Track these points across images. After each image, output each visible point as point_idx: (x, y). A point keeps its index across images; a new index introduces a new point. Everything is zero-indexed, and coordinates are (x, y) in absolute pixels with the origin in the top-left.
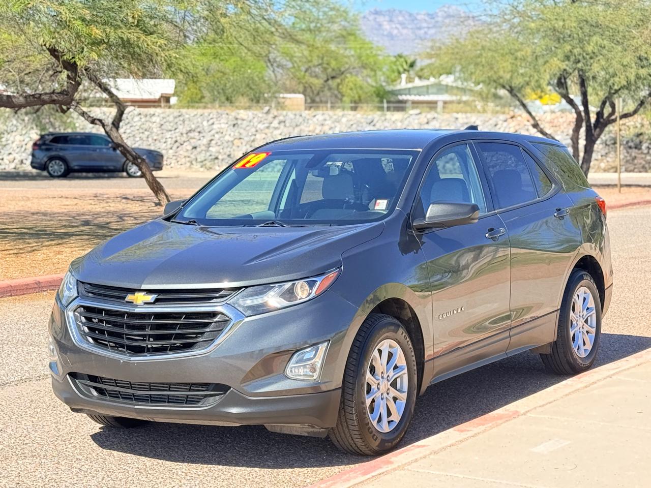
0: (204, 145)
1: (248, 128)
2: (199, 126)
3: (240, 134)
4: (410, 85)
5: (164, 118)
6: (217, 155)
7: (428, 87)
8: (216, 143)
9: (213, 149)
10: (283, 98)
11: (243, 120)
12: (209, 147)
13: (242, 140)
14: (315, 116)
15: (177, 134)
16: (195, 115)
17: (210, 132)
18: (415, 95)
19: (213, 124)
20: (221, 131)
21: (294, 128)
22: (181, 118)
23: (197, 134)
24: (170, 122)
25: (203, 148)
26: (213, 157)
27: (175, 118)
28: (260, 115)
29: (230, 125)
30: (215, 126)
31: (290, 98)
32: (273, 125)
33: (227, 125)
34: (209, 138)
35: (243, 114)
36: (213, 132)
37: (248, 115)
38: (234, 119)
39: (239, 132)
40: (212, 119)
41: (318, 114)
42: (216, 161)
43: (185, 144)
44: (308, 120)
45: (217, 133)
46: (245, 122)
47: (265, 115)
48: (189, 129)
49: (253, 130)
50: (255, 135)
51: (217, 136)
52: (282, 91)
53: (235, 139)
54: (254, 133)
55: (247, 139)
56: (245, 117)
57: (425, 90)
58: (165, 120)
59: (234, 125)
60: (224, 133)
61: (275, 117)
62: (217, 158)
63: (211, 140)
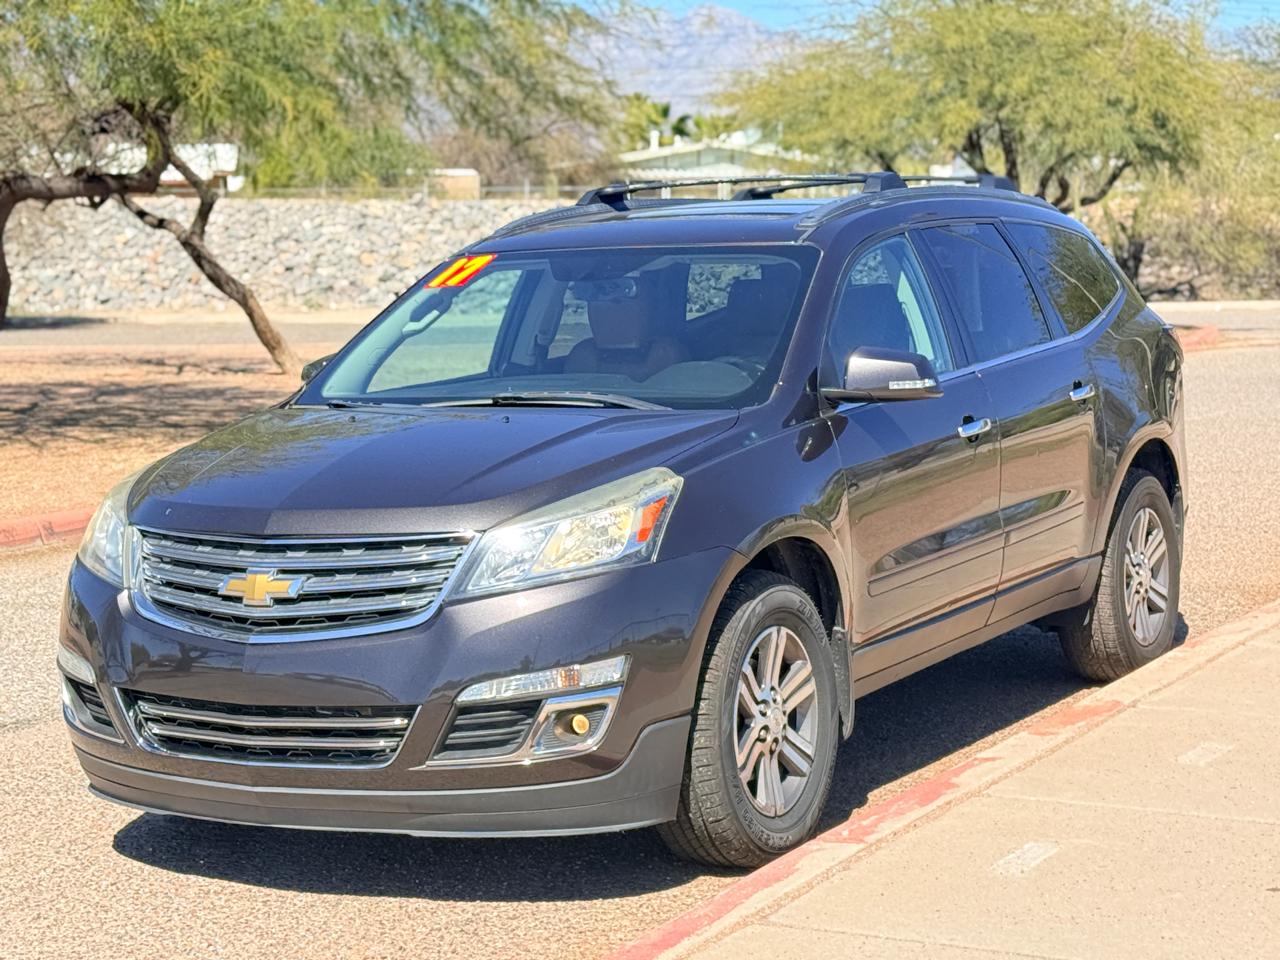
0: (306, 264)
1: (385, 233)
2: (295, 231)
3: (372, 243)
4: (666, 151)
5: (231, 215)
6: (331, 282)
7: (699, 153)
8: (329, 261)
9: (324, 272)
10: (440, 176)
11: (377, 217)
12: (315, 268)
13: (375, 255)
14: (506, 209)
15: (256, 245)
16: (288, 209)
17: (316, 239)
18: (676, 169)
19: (321, 225)
20: (337, 237)
21: (469, 233)
22: (263, 215)
23: (293, 244)
24: (243, 223)
25: (307, 269)
26: (324, 286)
27: (253, 214)
28: (407, 208)
29: (352, 228)
30: (324, 230)
31: (453, 177)
32: (431, 226)
33: (347, 228)
34: (317, 251)
35: (375, 206)
36: (323, 240)
37: (384, 209)
38: (358, 216)
39: (369, 240)
40: (319, 216)
41: (511, 206)
42: (330, 293)
43: (272, 263)
44: (495, 215)
45: (330, 241)
46: (379, 221)
47: (414, 208)
48: (277, 235)
49: (395, 236)
50: (399, 245)
51: (329, 248)
52: (439, 164)
53: (363, 252)
54: (398, 241)
55: (384, 252)
56: (380, 213)
57: (694, 159)
58: (233, 219)
59: (360, 227)
60: (342, 242)
61: (432, 212)
62: (331, 288)
63: (318, 256)
